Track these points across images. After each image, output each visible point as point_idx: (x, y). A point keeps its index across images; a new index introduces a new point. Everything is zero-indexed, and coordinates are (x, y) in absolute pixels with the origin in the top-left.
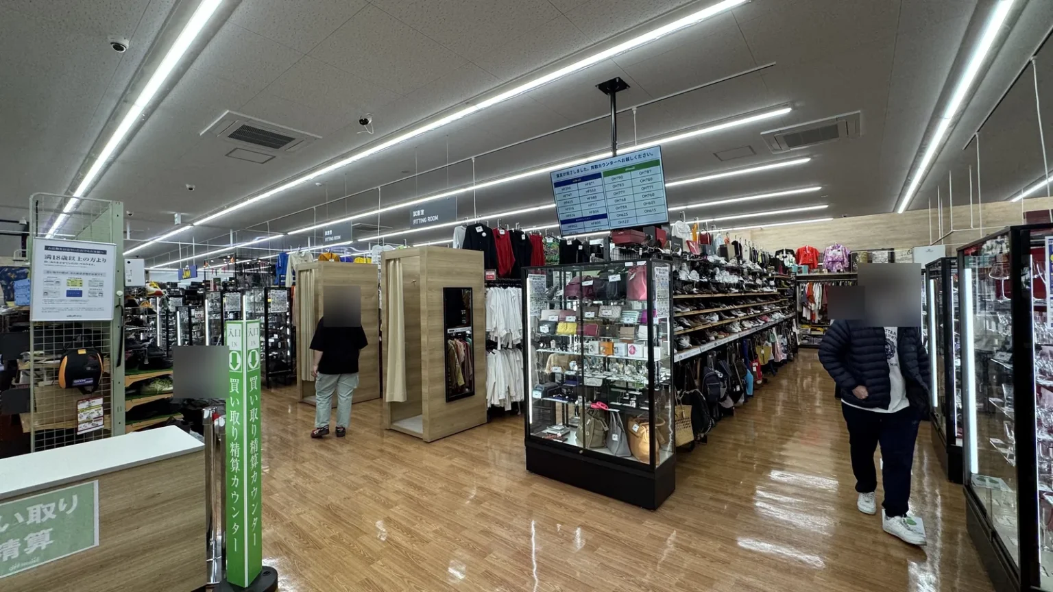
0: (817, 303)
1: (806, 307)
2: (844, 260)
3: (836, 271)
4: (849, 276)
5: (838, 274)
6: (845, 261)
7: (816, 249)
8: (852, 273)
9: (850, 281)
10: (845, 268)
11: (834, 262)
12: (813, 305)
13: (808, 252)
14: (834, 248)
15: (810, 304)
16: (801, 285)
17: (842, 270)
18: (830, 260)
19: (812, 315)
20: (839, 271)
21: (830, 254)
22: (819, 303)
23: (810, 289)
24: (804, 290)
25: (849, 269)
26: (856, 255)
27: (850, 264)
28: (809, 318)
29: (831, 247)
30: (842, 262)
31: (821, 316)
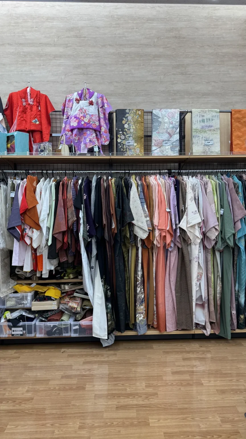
0: (44, 230)
1: (21, 238)
2: (100, 126)
3: (86, 151)
4: (110, 164)
5: (89, 156)
6: (103, 129)
7: (46, 97)
8: (115, 157)
9: (112, 175)
10: (103, 146)
11: (81, 129)
12: (35, 234)
13: (30, 101)
14: (81, 97)
15: (28, 232)
16: (10, 182)
17: (96, 149)
18: (74, 124)
19: (36, 260)
20: (91, 151)
21: (75, 110)
22: (48, 229)
23: (30, 191)
24: (16, 195)
25: (109, 148)
26: (121, 113)
27: (112, 139)
28: (28, 268)
29: (75, 96)
30: (97, 131)
31: (55, 262)
